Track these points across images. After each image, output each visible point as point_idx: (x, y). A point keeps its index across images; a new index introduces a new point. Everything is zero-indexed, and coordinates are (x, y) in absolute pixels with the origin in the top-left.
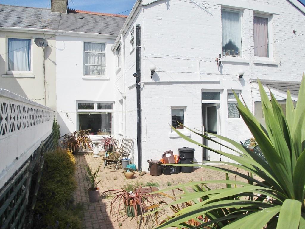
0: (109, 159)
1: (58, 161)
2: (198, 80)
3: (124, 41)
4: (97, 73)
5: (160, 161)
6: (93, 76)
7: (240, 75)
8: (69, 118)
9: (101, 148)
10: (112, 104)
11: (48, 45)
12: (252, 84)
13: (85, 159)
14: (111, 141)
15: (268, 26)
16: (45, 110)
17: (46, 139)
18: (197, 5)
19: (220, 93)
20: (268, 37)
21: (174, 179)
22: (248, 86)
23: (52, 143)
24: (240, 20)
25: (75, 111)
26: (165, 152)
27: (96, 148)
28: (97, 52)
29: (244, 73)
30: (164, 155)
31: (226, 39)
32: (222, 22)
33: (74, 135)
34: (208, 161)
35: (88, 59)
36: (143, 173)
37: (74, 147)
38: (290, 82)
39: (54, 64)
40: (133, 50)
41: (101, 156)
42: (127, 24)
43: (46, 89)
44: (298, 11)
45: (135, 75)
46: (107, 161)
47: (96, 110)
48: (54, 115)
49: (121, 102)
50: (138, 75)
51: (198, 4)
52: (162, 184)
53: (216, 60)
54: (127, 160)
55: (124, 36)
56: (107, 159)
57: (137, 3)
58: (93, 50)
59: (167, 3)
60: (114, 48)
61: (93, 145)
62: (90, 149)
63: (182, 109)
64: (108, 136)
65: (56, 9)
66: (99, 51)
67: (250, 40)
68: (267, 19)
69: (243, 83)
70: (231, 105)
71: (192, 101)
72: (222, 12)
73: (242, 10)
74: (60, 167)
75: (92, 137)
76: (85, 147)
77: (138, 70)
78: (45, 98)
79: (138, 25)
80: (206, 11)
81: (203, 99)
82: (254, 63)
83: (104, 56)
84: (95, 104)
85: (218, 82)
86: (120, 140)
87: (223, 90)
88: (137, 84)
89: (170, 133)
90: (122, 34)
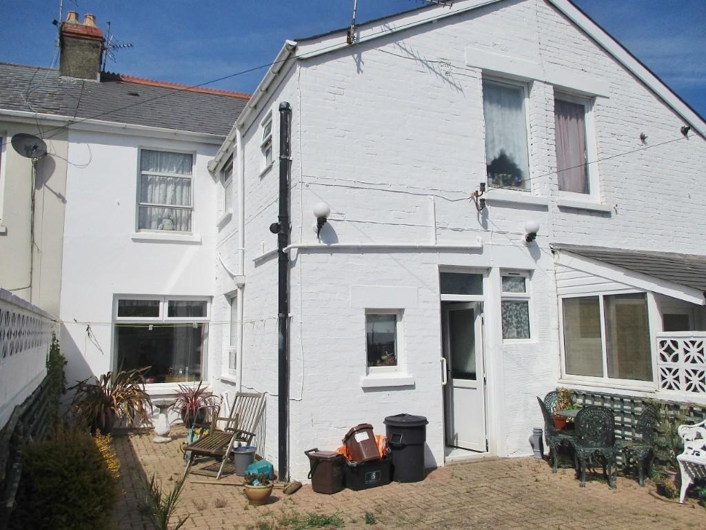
0: (199, 449)
1: (66, 472)
2: (432, 244)
3: (243, 147)
4: (171, 226)
5: (340, 453)
6: (159, 232)
7: (530, 234)
8: (92, 339)
9: (174, 416)
10: (205, 303)
11: (48, 152)
12: (556, 256)
13: (131, 446)
14: (199, 398)
15: (584, 122)
16: (30, 317)
17: (28, 399)
18: (426, 64)
19: (482, 275)
20: (585, 149)
21: (380, 502)
22: (547, 259)
23: (43, 408)
24: (523, 104)
25: (110, 320)
26: (353, 429)
27: (162, 416)
28: (173, 174)
29: (538, 230)
30: (349, 437)
31: (493, 148)
32: (484, 108)
33: (103, 384)
34: (454, 447)
35: (149, 192)
36: (294, 487)
37: (103, 415)
38: (638, 251)
39: (61, 200)
40: (269, 169)
41: (174, 438)
42: (252, 105)
43: (34, 263)
44: (647, 93)
45: (274, 229)
46: (194, 453)
47: (163, 317)
48: (53, 330)
49: (231, 298)
50: (282, 229)
51: (429, 63)
52: (349, 519)
53: (472, 197)
54: (248, 451)
55: (243, 136)
56: (195, 449)
57: (283, 52)
58: (163, 170)
59: (356, 56)
60: (215, 164)
61: (154, 408)
62: (146, 420)
63: (393, 316)
64: (193, 385)
65: (72, 71)
66: (177, 172)
67: (549, 152)
68: (583, 107)
69: (536, 254)
70: (508, 307)
71: (418, 296)
72: (484, 85)
73: (528, 83)
74: (70, 490)
75: (152, 388)
76: (130, 414)
77: (284, 215)
78: (30, 286)
79: (285, 105)
80: (448, 80)
81: (444, 290)
82: (558, 206)
83: (189, 184)
84: (161, 304)
85: (479, 251)
86: (225, 396)
87: (488, 270)
88: (280, 251)
89: (364, 377)
90: (240, 130)
